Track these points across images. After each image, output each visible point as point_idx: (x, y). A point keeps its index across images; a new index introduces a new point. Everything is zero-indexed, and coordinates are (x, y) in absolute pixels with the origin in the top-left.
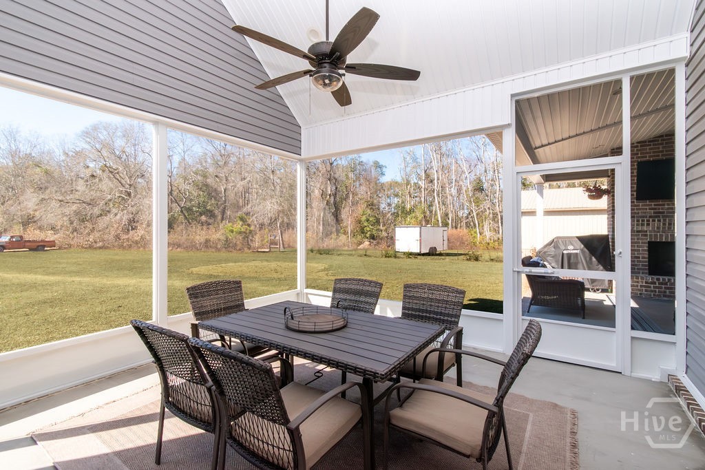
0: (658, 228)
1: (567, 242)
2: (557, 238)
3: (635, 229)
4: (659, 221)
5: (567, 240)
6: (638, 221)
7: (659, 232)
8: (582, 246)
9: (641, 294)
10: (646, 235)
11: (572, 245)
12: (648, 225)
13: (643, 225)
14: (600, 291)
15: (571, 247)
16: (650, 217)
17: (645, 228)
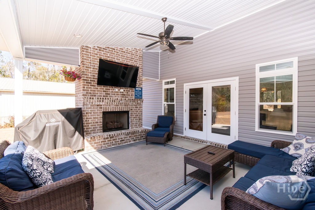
0: (107, 103)
1: (50, 116)
2: (40, 112)
3: (96, 104)
4: (108, 99)
5: (48, 114)
6: (98, 99)
7: (107, 106)
8: (63, 118)
9: (101, 147)
10: (101, 108)
11: (54, 118)
12: (103, 101)
13: (100, 101)
14: (77, 152)
15: (53, 120)
16: (104, 96)
17: (101, 103)
